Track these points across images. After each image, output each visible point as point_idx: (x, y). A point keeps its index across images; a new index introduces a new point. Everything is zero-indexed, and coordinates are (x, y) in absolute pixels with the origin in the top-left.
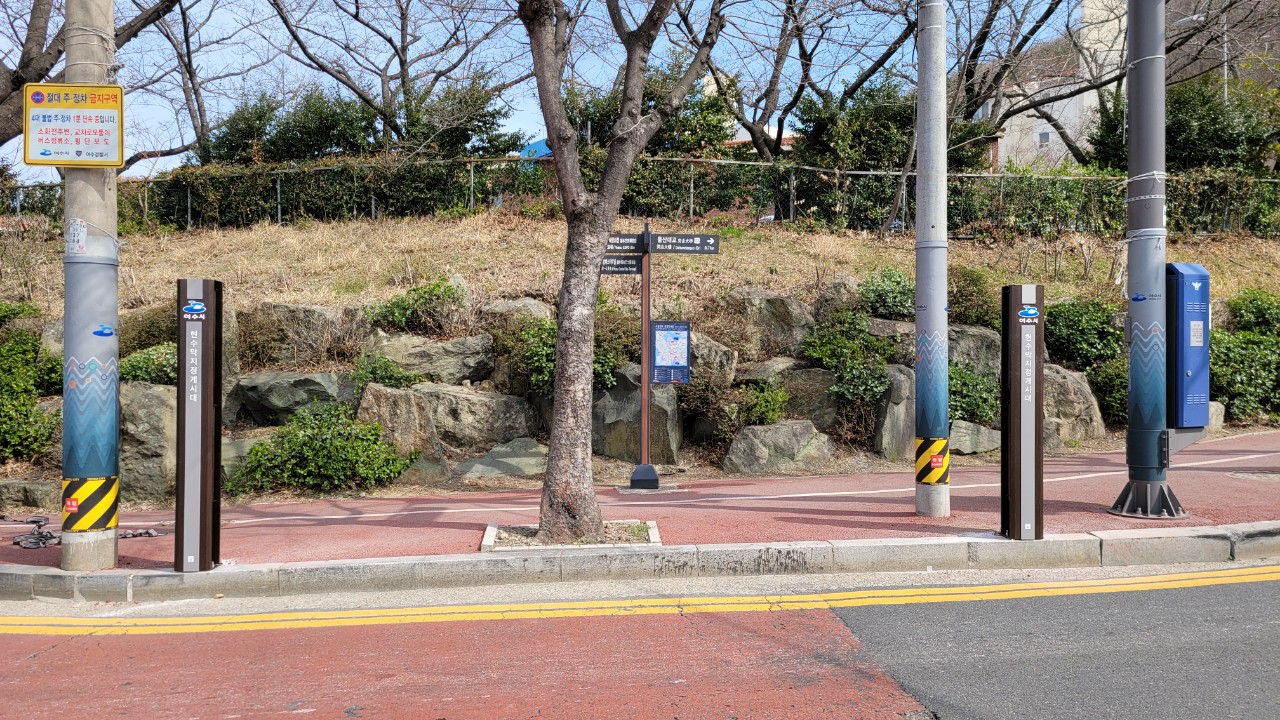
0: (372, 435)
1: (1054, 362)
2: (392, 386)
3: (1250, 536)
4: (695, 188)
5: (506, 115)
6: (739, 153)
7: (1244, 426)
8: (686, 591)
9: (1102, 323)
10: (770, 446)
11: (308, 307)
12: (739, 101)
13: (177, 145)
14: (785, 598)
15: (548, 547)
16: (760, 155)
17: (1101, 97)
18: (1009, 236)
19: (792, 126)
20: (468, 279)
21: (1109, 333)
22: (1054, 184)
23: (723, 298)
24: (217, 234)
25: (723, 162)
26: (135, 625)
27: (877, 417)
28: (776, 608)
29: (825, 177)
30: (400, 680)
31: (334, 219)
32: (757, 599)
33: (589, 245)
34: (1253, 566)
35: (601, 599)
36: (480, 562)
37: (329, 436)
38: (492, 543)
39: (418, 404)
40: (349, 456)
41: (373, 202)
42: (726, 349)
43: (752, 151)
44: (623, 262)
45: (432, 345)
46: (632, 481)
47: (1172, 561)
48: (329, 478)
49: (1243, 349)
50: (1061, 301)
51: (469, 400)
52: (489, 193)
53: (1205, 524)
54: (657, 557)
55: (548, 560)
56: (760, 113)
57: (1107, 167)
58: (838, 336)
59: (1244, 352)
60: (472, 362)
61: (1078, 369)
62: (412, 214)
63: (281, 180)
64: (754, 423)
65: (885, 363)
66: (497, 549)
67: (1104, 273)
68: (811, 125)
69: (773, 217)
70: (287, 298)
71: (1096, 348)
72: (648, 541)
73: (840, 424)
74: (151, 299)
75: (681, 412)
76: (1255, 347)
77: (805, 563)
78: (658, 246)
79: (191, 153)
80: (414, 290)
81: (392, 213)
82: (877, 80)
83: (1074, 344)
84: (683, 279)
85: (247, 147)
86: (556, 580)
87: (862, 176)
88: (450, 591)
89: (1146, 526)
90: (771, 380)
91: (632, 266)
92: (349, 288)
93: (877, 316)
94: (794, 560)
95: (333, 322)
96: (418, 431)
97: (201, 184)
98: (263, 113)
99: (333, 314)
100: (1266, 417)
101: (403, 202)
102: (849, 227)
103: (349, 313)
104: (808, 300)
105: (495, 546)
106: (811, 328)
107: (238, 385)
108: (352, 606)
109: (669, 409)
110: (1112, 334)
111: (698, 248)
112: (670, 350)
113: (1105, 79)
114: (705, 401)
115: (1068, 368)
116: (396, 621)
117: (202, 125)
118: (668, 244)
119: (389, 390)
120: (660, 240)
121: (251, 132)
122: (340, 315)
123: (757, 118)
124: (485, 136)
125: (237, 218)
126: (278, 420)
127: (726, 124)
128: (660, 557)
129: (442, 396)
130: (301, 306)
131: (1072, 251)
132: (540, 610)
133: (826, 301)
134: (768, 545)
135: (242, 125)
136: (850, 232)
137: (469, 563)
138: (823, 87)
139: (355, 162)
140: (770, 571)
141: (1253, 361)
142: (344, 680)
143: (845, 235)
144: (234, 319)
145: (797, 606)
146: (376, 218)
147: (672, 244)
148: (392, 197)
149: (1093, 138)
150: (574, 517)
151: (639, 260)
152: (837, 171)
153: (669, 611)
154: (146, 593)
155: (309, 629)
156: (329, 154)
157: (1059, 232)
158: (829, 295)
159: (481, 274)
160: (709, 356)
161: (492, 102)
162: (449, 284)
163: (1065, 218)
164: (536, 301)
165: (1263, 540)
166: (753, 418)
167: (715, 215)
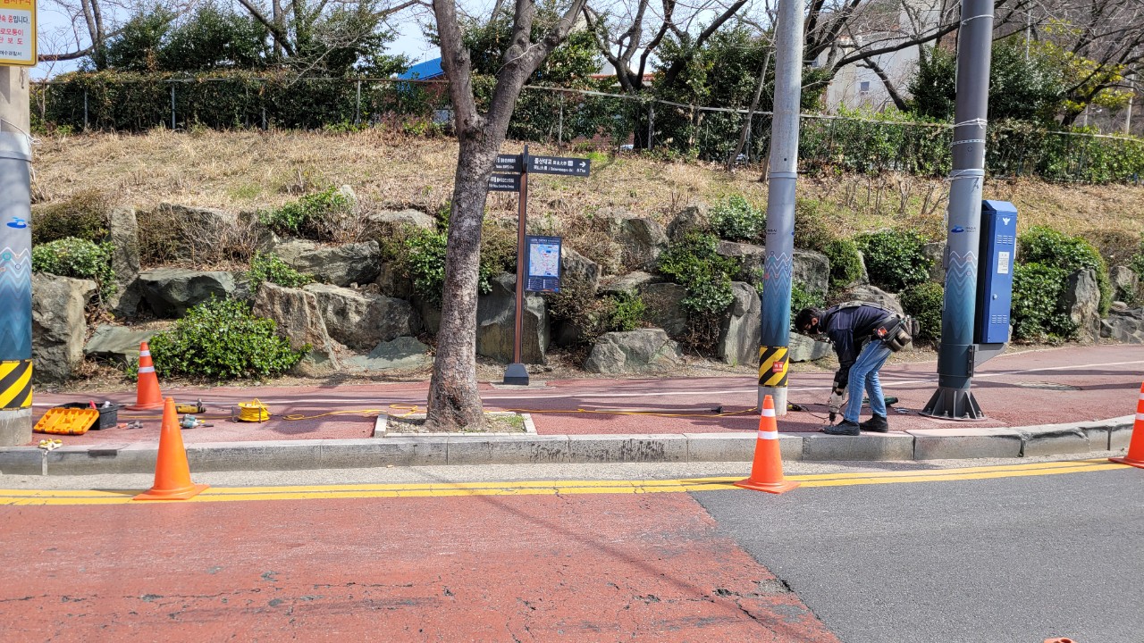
0: (266, 330)
1: (872, 284)
2: (285, 286)
3: (1038, 437)
4: (564, 116)
5: (391, 39)
6: (604, 85)
7: (1028, 344)
8: (559, 475)
9: (915, 252)
10: (627, 350)
11: (206, 210)
12: (606, 38)
13: (73, 49)
14: (647, 483)
15: (435, 434)
16: (624, 88)
17: (922, 52)
18: (837, 172)
19: (653, 64)
20: (357, 189)
21: (920, 261)
22: (878, 127)
23: (590, 217)
24: (114, 137)
25: (591, 93)
26: (53, 497)
27: (721, 328)
28: (639, 491)
29: (681, 111)
30: (310, 549)
31: (227, 128)
32: (623, 483)
33: (478, 162)
34: (1039, 462)
35: (484, 481)
36: (374, 446)
37: (226, 330)
38: (384, 430)
39: (309, 303)
40: (245, 348)
41: (264, 114)
42: (592, 262)
43: (616, 85)
44: (503, 180)
45: (323, 249)
46: (505, 378)
47: (973, 456)
48: (225, 367)
49: (1031, 278)
50: (881, 231)
51: (357, 301)
52: (374, 110)
53: (1001, 426)
54: (533, 445)
55: (436, 446)
56: (624, 49)
57: (924, 114)
58: (690, 255)
59: (1031, 281)
60: (359, 266)
61: (892, 290)
62: (301, 127)
63: (176, 89)
64: (614, 330)
65: (730, 280)
66: (389, 434)
67: (917, 208)
68: (670, 63)
69: (632, 145)
70: (185, 200)
71: (909, 273)
72: (525, 430)
73: (689, 333)
74: (51, 195)
75: (549, 319)
76: (1041, 276)
77: (663, 452)
78: (536, 167)
79: (88, 58)
80: (307, 198)
81: (282, 125)
82: (730, 25)
83: (891, 268)
84: (553, 198)
85: (142, 55)
86: (442, 463)
87: (713, 112)
88: (346, 471)
89: (951, 426)
90: (629, 292)
91: (511, 184)
92: (243, 194)
93: (724, 238)
94: (653, 450)
95: (228, 225)
96: (309, 327)
97: (98, 88)
98: (159, 23)
99: (229, 217)
100: (1046, 336)
101: (293, 115)
102: (699, 158)
103: (245, 216)
104: (664, 221)
105: (387, 432)
106: (666, 247)
107: (138, 279)
108: (256, 483)
109: (539, 315)
110: (923, 262)
111: (571, 170)
112: (543, 262)
113: (926, 36)
114: (572, 309)
115: (885, 290)
116: (299, 497)
117: (99, 32)
118: (544, 165)
119: (283, 289)
120: (537, 161)
121: (145, 42)
122: (235, 218)
123: (622, 53)
124: (371, 57)
125: (132, 122)
126: (176, 313)
127: (595, 58)
128: (536, 445)
129: (331, 296)
130: (198, 208)
131: (890, 187)
132: (431, 490)
133: (681, 223)
134: (632, 436)
135: (138, 34)
136: (701, 163)
137: (364, 447)
138: (682, 29)
139: (248, 75)
140: (632, 459)
141: (1039, 289)
142: (257, 548)
143: (696, 164)
144: (135, 218)
145: (659, 490)
146: (267, 129)
147: (548, 166)
148: (282, 110)
149: (914, 88)
150: (458, 409)
151: (518, 179)
152: (692, 107)
153: (546, 492)
154: (60, 467)
155: (219, 503)
156: (222, 66)
157: (880, 170)
158: (683, 218)
159: (368, 185)
160: (576, 268)
161: (378, 25)
162: (338, 193)
163: (885, 159)
164: (420, 213)
165: (1048, 440)
166: (614, 325)
167: (583, 141)
